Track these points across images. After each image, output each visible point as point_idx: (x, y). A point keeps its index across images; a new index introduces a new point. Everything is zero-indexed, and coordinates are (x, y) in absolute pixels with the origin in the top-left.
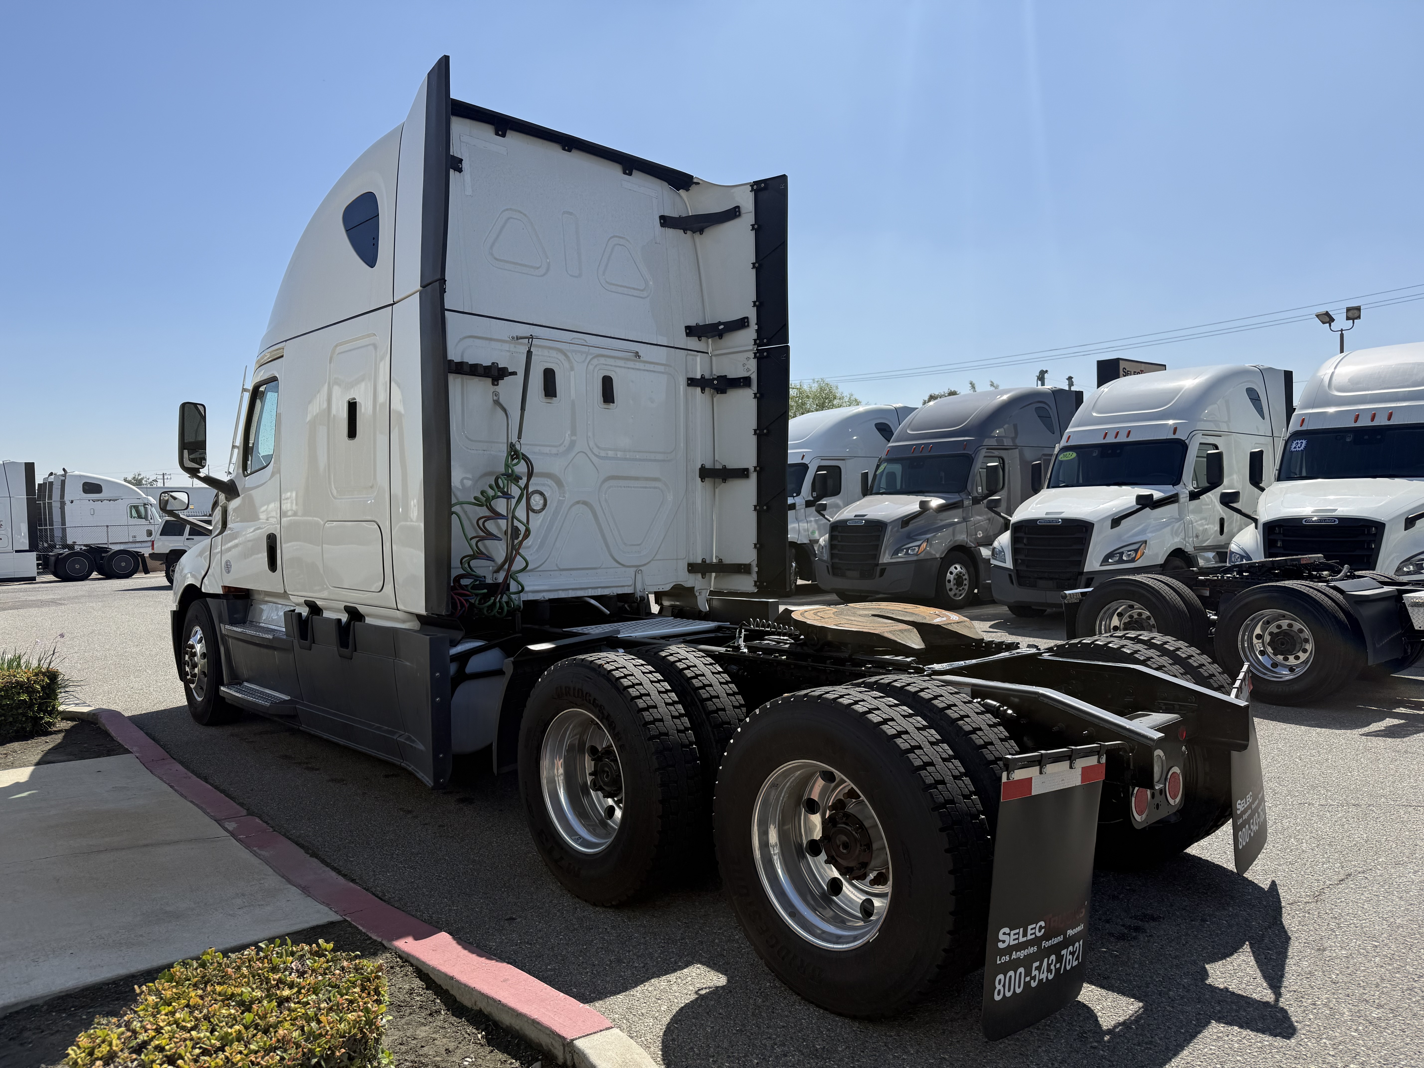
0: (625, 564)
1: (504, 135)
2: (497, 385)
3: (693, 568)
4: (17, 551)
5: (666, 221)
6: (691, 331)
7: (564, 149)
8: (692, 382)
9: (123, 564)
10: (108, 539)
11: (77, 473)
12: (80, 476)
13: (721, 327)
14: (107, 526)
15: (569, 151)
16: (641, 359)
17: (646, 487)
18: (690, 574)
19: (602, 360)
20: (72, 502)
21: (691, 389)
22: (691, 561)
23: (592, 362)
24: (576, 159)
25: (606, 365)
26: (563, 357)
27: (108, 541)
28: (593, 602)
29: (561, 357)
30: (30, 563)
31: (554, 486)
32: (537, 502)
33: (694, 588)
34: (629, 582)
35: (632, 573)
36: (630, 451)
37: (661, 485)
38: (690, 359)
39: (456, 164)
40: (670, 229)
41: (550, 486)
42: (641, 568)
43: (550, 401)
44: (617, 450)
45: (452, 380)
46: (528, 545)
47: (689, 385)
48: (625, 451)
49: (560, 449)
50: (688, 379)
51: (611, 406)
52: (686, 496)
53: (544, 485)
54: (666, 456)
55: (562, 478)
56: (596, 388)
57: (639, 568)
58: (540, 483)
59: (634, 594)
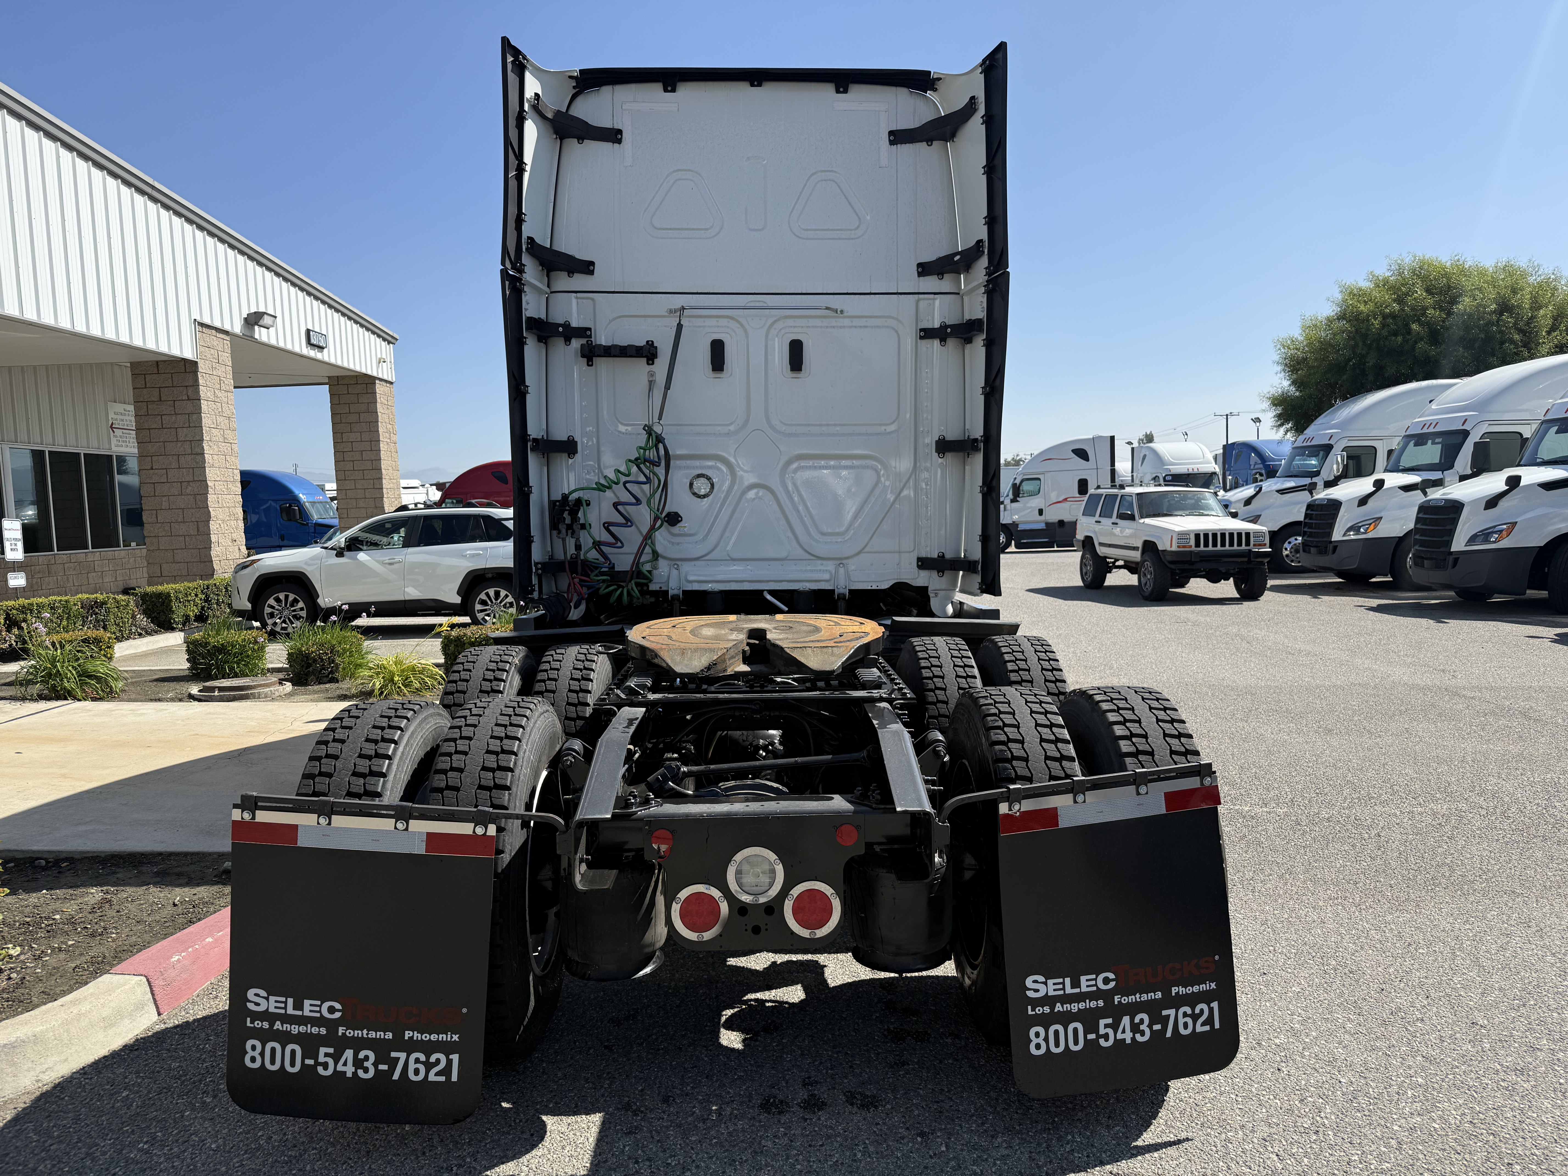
0: (821, 555)
1: (674, 90)
2: (653, 364)
3: (924, 563)
5: (898, 137)
6: (924, 269)
7: (752, 85)
8: (927, 334)
13: (957, 258)
15: (760, 85)
16: (845, 314)
18: (921, 571)
19: (790, 322)
21: (925, 343)
22: (923, 555)
23: (775, 326)
24: (770, 92)
25: (794, 327)
26: (738, 325)
28: (769, 597)
29: (732, 324)
31: (724, 468)
32: (702, 487)
33: (927, 588)
34: (826, 576)
35: (831, 566)
36: (828, 425)
37: (874, 463)
38: (922, 304)
39: (614, 136)
40: (903, 145)
41: (718, 469)
42: (844, 562)
43: (718, 375)
44: (809, 425)
45: (602, 363)
46: (692, 532)
47: (921, 338)
48: (821, 425)
49: (732, 428)
50: (921, 330)
51: (801, 374)
52: (913, 476)
53: (710, 467)
54: (883, 428)
55: (732, 460)
56: (781, 356)
57: (841, 561)
58: (706, 466)
59: (834, 590)
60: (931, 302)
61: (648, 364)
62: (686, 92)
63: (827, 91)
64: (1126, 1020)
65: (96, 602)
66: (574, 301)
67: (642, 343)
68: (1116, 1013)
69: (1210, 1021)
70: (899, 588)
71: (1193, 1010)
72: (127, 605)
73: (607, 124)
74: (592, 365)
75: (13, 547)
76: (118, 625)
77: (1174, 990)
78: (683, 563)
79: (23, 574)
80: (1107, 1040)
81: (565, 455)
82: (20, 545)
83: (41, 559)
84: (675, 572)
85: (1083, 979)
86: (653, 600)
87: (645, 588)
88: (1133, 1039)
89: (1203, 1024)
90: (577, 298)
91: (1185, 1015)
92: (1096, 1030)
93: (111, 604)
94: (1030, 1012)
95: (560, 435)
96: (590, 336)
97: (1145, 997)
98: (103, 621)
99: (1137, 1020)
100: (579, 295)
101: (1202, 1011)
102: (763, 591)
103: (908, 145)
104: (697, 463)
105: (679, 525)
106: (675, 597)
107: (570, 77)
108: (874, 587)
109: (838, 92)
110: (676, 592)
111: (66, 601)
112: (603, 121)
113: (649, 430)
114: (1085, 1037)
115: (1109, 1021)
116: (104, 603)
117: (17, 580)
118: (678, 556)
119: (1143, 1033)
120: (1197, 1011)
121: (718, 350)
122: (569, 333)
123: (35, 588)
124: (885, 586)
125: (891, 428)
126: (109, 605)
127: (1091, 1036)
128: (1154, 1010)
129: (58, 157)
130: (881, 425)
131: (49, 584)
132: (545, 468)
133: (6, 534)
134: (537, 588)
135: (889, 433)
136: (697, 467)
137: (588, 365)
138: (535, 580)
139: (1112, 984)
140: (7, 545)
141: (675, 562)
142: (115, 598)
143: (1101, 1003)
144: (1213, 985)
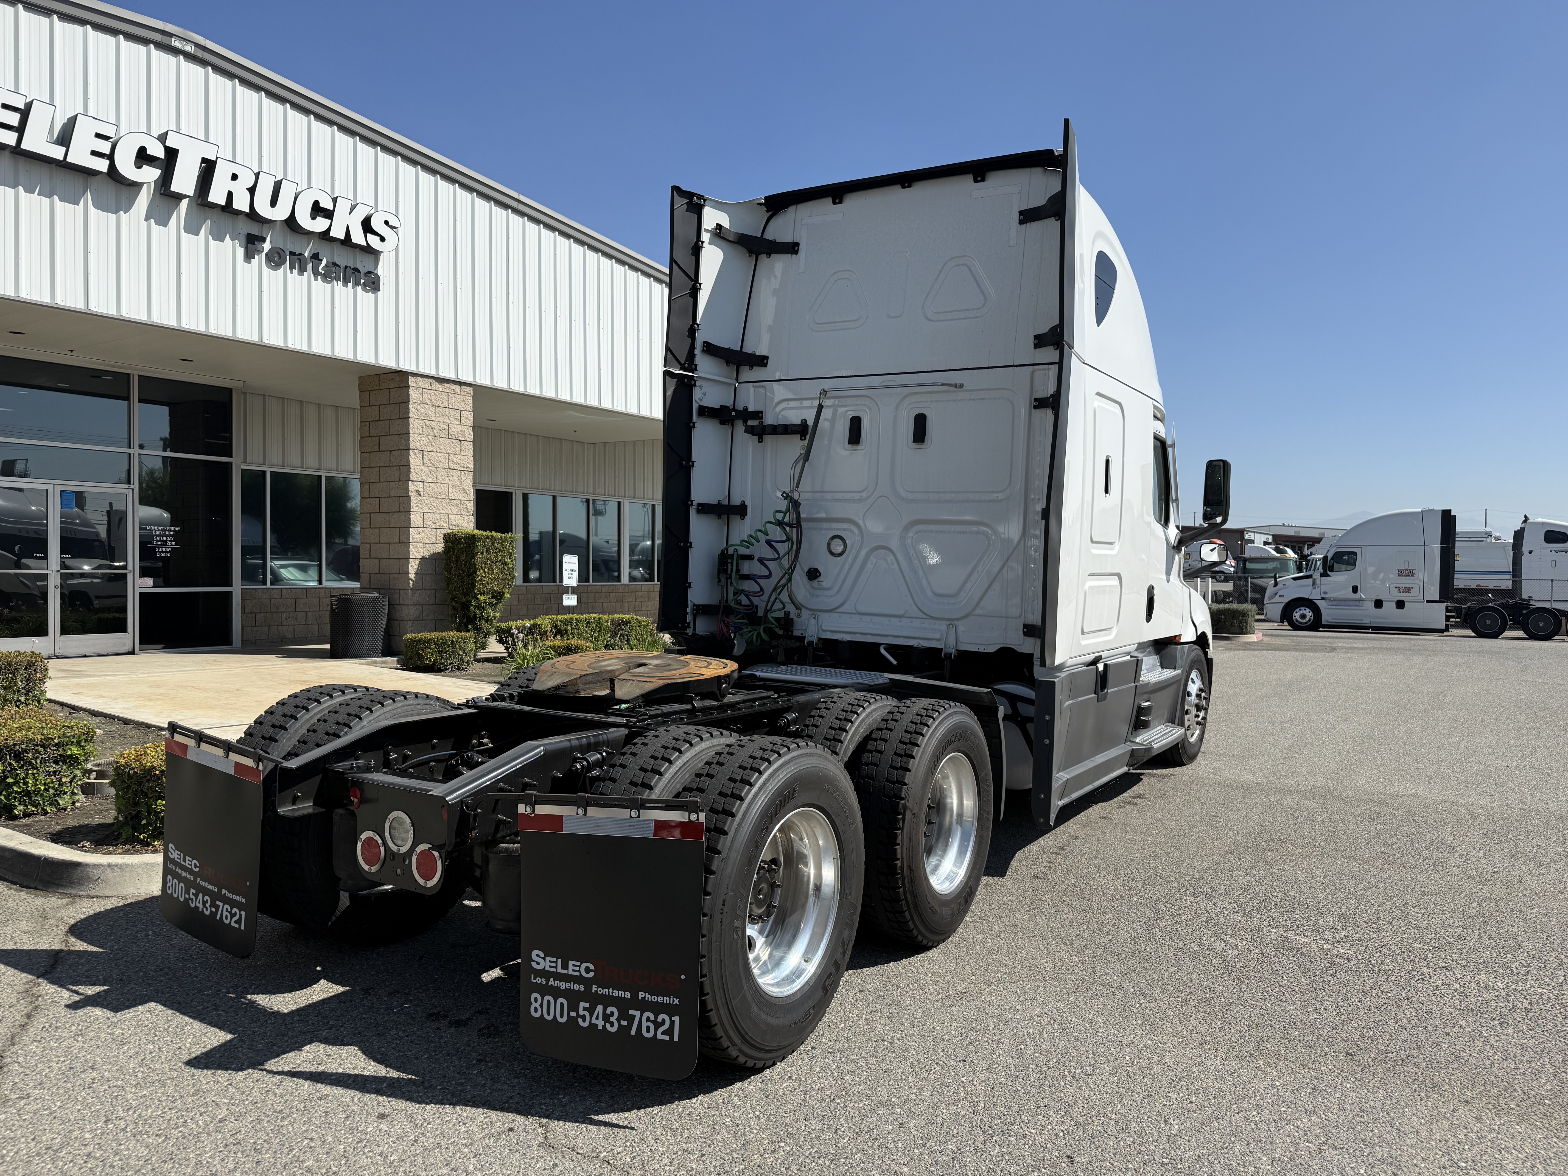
0: (933, 615)
1: (840, 203)
2: (805, 439)
3: (1030, 630)
4: (1428, 601)
5: (1027, 216)
6: (1042, 341)
7: (903, 187)
8: (1038, 403)
9: (1541, 624)
10: (1552, 595)
11: (1540, 520)
12: (1543, 524)
13: (1058, 330)
14: (1552, 581)
15: (909, 186)
16: (967, 386)
17: (964, 532)
18: (1027, 638)
19: (916, 398)
20: (1531, 552)
21: (1033, 412)
22: (1030, 622)
23: (903, 402)
24: (920, 191)
25: (919, 402)
26: (872, 403)
27: (1551, 598)
28: (883, 651)
29: (869, 402)
30: (1438, 614)
31: (856, 531)
32: (838, 547)
33: (1033, 654)
34: (937, 636)
35: (943, 626)
36: (945, 492)
37: (985, 529)
38: (1037, 375)
39: (792, 248)
40: (1033, 223)
41: (851, 531)
42: (956, 623)
43: (855, 448)
44: (928, 492)
45: (768, 439)
46: (828, 586)
47: (1035, 407)
48: (938, 492)
49: (864, 495)
50: (1036, 400)
51: (924, 446)
52: (1022, 542)
53: (845, 530)
54: (995, 495)
55: (861, 522)
56: (907, 428)
57: (952, 623)
58: (838, 528)
59: (941, 650)
60: (1046, 372)
61: (801, 439)
62: (852, 202)
63: (966, 182)
64: (600, 1008)
65: (622, 621)
66: (752, 390)
67: (798, 422)
68: (595, 1000)
69: (670, 1032)
70: (1006, 653)
71: (656, 1018)
72: (647, 625)
73: (789, 239)
74: (761, 442)
75: (570, 576)
76: (638, 640)
77: (641, 995)
78: (820, 614)
79: (575, 596)
80: (584, 1021)
81: (739, 517)
82: (575, 575)
83: (643, 587)
84: (813, 621)
85: (571, 963)
86: (798, 644)
87: (790, 633)
88: (604, 1026)
89: (663, 1033)
90: (754, 386)
91: (648, 1019)
92: (576, 1010)
93: (634, 623)
94: (533, 980)
95: (736, 501)
96: (762, 418)
97: (616, 993)
98: (627, 635)
99: (608, 1012)
100: (755, 384)
101: (664, 1020)
102: (879, 645)
103: (1036, 222)
104: (835, 525)
105: (818, 579)
106: (811, 643)
107: (758, 204)
108: (981, 650)
109: (976, 181)
110: (811, 639)
111: (599, 619)
112: (786, 237)
113: (787, 496)
114: (568, 1013)
115: (587, 1005)
116: (628, 622)
117: (570, 600)
118: (816, 608)
119: (612, 1025)
120: (659, 1019)
121: (856, 424)
122: (746, 415)
123: (637, 609)
124: (992, 649)
125: (1000, 496)
126: (632, 624)
127: (573, 1014)
128: (623, 1006)
129: (638, 283)
130: (993, 492)
131: (647, 607)
132: (726, 528)
133: (565, 566)
134: (691, 625)
135: (1000, 501)
136: (834, 529)
137: (759, 442)
138: (689, 618)
139: (591, 975)
140: (565, 575)
141: (815, 613)
142: (637, 619)
143: (582, 988)
144: (676, 1001)
